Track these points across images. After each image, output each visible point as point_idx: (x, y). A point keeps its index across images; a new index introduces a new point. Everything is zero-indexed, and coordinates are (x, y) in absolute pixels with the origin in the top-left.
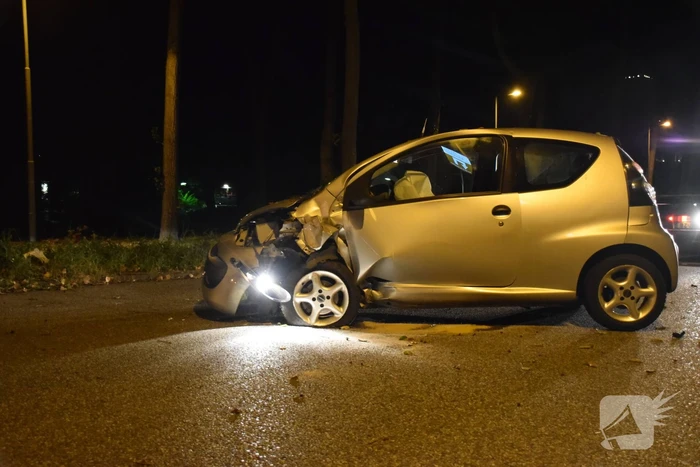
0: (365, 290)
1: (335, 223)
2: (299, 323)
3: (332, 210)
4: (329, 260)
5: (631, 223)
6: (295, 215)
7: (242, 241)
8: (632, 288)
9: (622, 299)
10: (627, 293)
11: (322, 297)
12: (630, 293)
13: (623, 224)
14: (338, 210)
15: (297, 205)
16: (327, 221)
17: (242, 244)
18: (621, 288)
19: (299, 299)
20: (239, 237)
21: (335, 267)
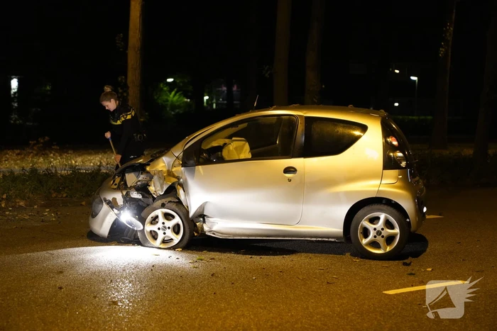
0: (197, 224)
1: (176, 175)
2: (149, 245)
3: (174, 166)
4: (170, 202)
5: (383, 182)
6: (148, 169)
7: (116, 185)
8: (382, 229)
9: (375, 237)
10: (379, 233)
11: (165, 227)
12: (381, 233)
13: (378, 182)
14: (178, 166)
15: (151, 161)
16: (170, 174)
17: (115, 187)
18: (375, 229)
19: (149, 228)
20: (114, 182)
21: (174, 206)
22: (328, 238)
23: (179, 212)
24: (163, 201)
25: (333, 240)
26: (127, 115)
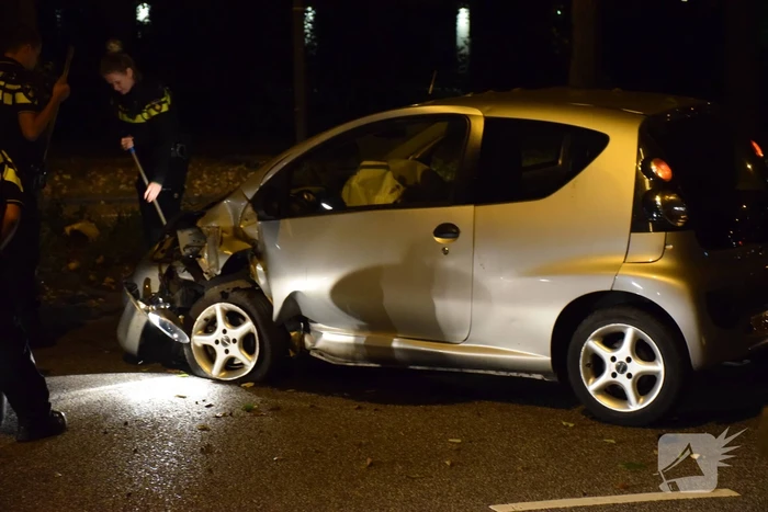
0: (293, 334)
1: (250, 236)
3: (244, 218)
4: (236, 289)
5: (630, 259)
6: (199, 223)
8: (629, 360)
9: (615, 375)
10: (621, 368)
11: (227, 339)
12: (625, 368)
14: (251, 219)
16: (239, 234)
18: (614, 359)
19: (199, 340)
20: (160, 245)
21: (242, 298)
22: (529, 372)
23: (251, 308)
24: (225, 287)
25: (539, 377)
26: (161, 104)
